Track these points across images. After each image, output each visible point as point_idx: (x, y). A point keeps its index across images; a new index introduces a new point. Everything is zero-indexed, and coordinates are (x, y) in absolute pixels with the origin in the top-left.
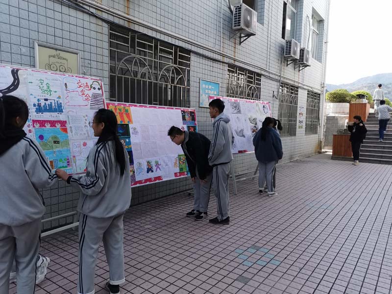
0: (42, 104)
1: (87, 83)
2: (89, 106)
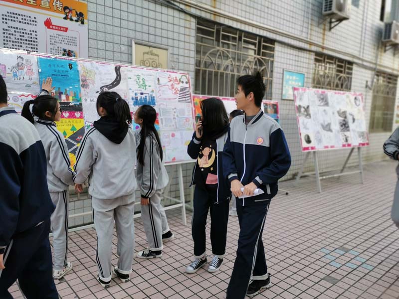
0: (139, 98)
1: (176, 78)
2: (178, 99)
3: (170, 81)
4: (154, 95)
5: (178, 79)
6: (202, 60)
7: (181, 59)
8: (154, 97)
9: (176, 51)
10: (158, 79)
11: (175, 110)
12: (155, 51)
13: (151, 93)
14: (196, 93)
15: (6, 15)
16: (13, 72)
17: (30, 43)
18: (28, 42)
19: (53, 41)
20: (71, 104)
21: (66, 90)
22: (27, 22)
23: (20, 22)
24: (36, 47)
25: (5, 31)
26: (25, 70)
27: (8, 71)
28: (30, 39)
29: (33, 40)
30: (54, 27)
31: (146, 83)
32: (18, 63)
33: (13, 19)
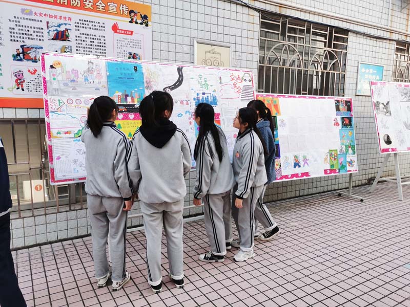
0: (201, 98)
1: (238, 76)
2: (240, 98)
3: (233, 79)
4: (215, 94)
5: (241, 77)
6: (266, 56)
7: (244, 56)
8: (216, 97)
9: (238, 48)
10: (220, 78)
12: (217, 49)
13: (213, 93)
14: (259, 92)
15: (78, 23)
16: (85, 77)
17: (99, 48)
18: (97, 47)
19: (119, 45)
20: (136, 106)
21: (131, 92)
22: (96, 28)
23: (90, 28)
24: (104, 51)
25: (78, 38)
26: (95, 74)
27: (80, 76)
28: (99, 44)
29: (101, 45)
30: (120, 31)
31: (208, 83)
32: (89, 68)
33: (84, 26)
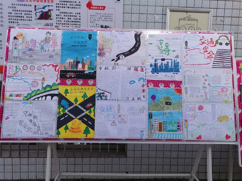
0: (159, 65)
1: (211, 39)
2: (212, 64)
3: (203, 43)
4: (178, 60)
5: (214, 40)
7: (227, 21)
8: (178, 63)
9: (220, 12)
10: (186, 42)
11: (206, 78)
13: (175, 59)
15: (59, 4)
17: (75, 23)
20: (86, 72)
21: (83, 59)
24: (79, 26)
25: (58, 17)
29: (77, 20)
30: (94, 8)
31: (170, 48)
32: (46, 38)
33: (63, 6)
